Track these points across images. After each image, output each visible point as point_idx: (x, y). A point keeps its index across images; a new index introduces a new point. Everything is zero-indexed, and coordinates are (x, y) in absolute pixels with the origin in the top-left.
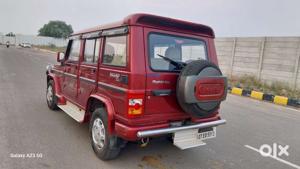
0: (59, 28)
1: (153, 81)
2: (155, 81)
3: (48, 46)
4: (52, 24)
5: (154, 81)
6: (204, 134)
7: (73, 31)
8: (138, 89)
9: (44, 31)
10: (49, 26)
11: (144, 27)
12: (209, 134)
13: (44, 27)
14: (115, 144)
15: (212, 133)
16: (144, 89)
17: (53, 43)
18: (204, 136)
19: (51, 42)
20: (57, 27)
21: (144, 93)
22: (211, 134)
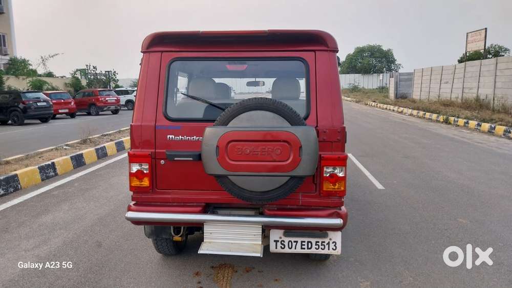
0: (370, 56)
1: (168, 136)
2: (173, 136)
3: (348, 89)
4: (358, 52)
5: (171, 136)
6: (304, 242)
7: (394, 59)
8: (142, 149)
9: (346, 65)
10: (355, 56)
11: (162, 52)
12: (320, 244)
13: (346, 59)
14: (152, 231)
15: (328, 244)
16: (153, 149)
17: (356, 84)
18: (302, 245)
19: (353, 82)
20: (366, 56)
21: (149, 154)
22: (327, 247)
